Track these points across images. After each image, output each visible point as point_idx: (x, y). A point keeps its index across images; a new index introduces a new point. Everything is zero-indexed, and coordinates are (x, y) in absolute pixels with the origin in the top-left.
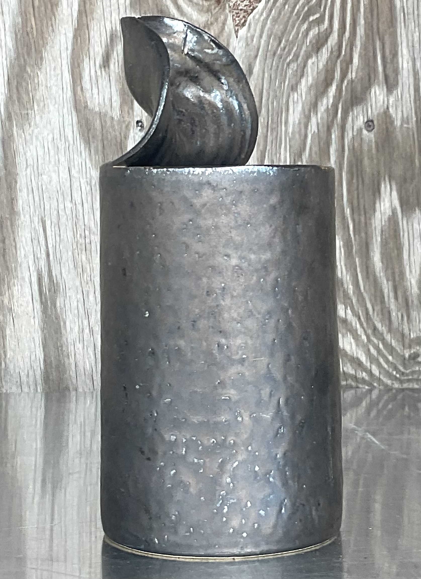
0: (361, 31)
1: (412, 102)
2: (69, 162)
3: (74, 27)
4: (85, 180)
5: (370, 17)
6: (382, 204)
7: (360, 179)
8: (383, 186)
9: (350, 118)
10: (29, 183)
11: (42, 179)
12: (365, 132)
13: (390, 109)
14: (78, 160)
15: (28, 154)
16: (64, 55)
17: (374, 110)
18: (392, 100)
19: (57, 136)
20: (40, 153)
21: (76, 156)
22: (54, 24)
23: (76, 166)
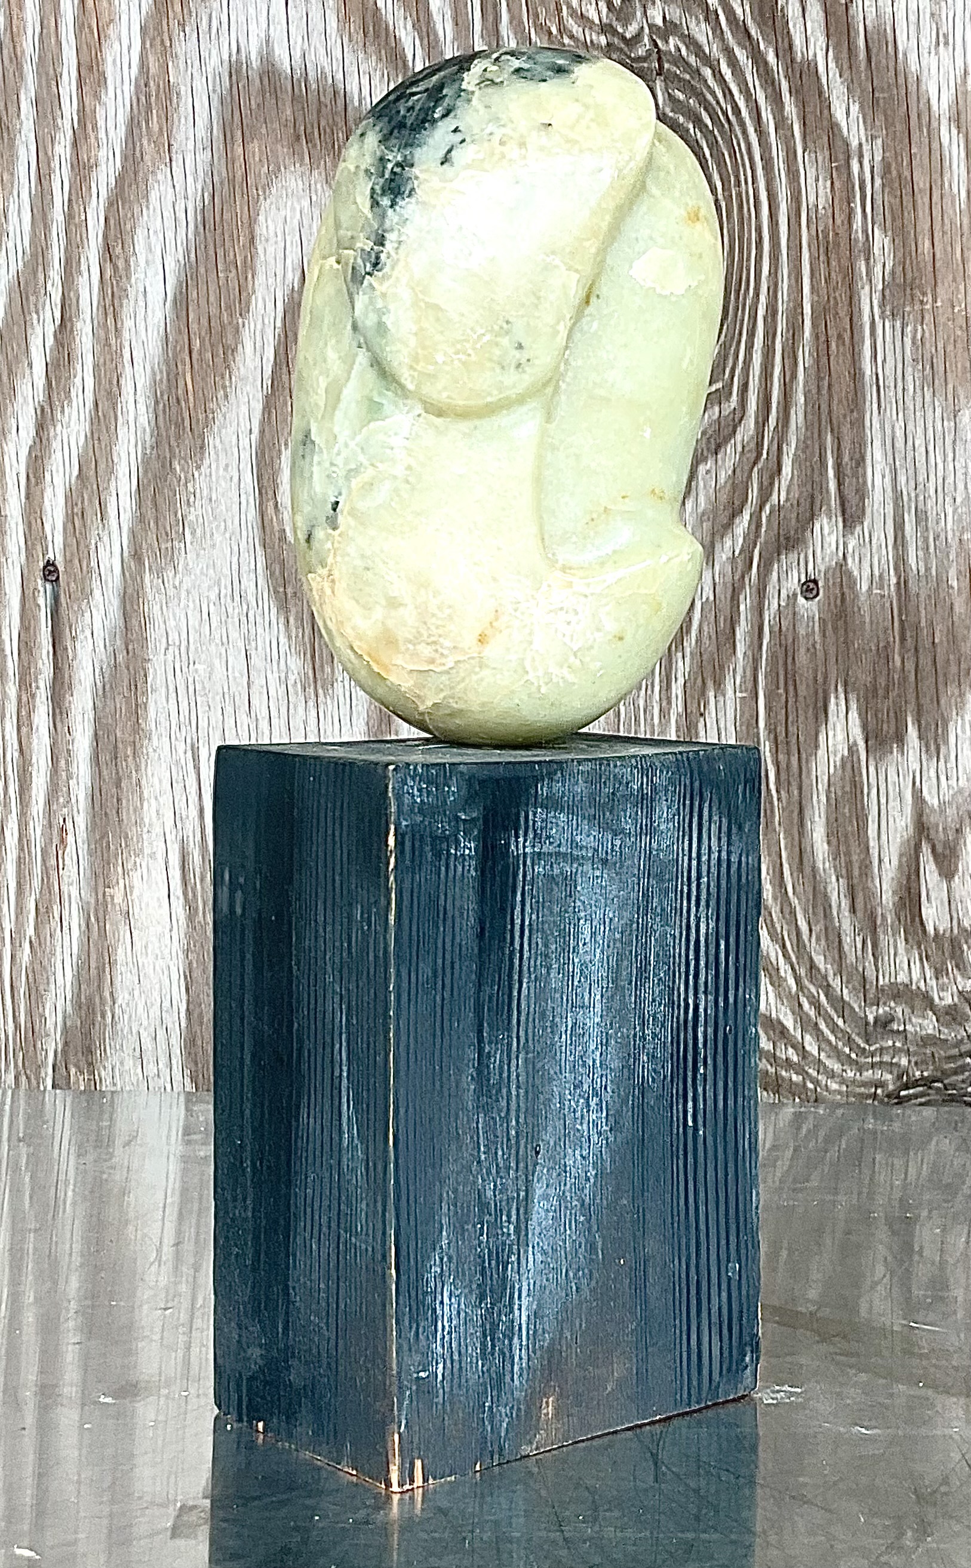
0: (797, 417)
1: (890, 548)
2: (247, 640)
3: (265, 393)
4: (276, 675)
5: (814, 391)
6: (831, 734)
7: (791, 688)
8: (833, 700)
9: (775, 575)
10: (171, 677)
11: (196, 671)
12: (801, 600)
13: (850, 561)
14: (264, 637)
15: (172, 623)
16: (244, 442)
17: (819, 560)
18: (852, 543)
19: (226, 591)
20: (194, 622)
21: (260, 630)
22: (227, 383)
23: (260, 648)
